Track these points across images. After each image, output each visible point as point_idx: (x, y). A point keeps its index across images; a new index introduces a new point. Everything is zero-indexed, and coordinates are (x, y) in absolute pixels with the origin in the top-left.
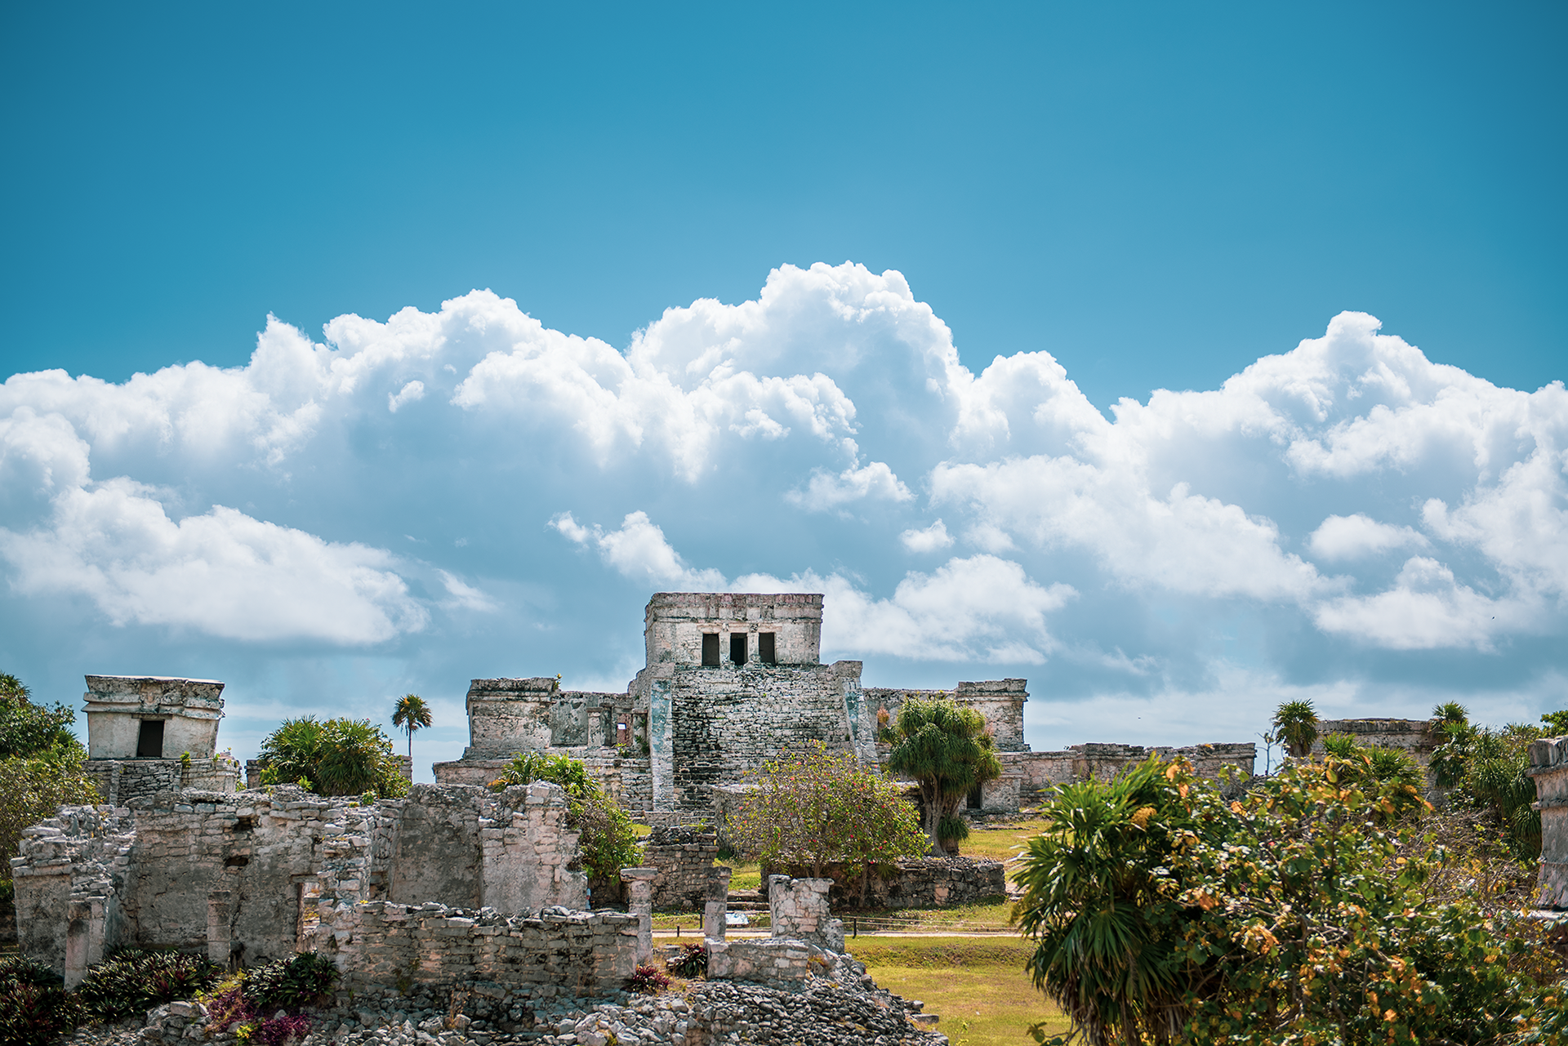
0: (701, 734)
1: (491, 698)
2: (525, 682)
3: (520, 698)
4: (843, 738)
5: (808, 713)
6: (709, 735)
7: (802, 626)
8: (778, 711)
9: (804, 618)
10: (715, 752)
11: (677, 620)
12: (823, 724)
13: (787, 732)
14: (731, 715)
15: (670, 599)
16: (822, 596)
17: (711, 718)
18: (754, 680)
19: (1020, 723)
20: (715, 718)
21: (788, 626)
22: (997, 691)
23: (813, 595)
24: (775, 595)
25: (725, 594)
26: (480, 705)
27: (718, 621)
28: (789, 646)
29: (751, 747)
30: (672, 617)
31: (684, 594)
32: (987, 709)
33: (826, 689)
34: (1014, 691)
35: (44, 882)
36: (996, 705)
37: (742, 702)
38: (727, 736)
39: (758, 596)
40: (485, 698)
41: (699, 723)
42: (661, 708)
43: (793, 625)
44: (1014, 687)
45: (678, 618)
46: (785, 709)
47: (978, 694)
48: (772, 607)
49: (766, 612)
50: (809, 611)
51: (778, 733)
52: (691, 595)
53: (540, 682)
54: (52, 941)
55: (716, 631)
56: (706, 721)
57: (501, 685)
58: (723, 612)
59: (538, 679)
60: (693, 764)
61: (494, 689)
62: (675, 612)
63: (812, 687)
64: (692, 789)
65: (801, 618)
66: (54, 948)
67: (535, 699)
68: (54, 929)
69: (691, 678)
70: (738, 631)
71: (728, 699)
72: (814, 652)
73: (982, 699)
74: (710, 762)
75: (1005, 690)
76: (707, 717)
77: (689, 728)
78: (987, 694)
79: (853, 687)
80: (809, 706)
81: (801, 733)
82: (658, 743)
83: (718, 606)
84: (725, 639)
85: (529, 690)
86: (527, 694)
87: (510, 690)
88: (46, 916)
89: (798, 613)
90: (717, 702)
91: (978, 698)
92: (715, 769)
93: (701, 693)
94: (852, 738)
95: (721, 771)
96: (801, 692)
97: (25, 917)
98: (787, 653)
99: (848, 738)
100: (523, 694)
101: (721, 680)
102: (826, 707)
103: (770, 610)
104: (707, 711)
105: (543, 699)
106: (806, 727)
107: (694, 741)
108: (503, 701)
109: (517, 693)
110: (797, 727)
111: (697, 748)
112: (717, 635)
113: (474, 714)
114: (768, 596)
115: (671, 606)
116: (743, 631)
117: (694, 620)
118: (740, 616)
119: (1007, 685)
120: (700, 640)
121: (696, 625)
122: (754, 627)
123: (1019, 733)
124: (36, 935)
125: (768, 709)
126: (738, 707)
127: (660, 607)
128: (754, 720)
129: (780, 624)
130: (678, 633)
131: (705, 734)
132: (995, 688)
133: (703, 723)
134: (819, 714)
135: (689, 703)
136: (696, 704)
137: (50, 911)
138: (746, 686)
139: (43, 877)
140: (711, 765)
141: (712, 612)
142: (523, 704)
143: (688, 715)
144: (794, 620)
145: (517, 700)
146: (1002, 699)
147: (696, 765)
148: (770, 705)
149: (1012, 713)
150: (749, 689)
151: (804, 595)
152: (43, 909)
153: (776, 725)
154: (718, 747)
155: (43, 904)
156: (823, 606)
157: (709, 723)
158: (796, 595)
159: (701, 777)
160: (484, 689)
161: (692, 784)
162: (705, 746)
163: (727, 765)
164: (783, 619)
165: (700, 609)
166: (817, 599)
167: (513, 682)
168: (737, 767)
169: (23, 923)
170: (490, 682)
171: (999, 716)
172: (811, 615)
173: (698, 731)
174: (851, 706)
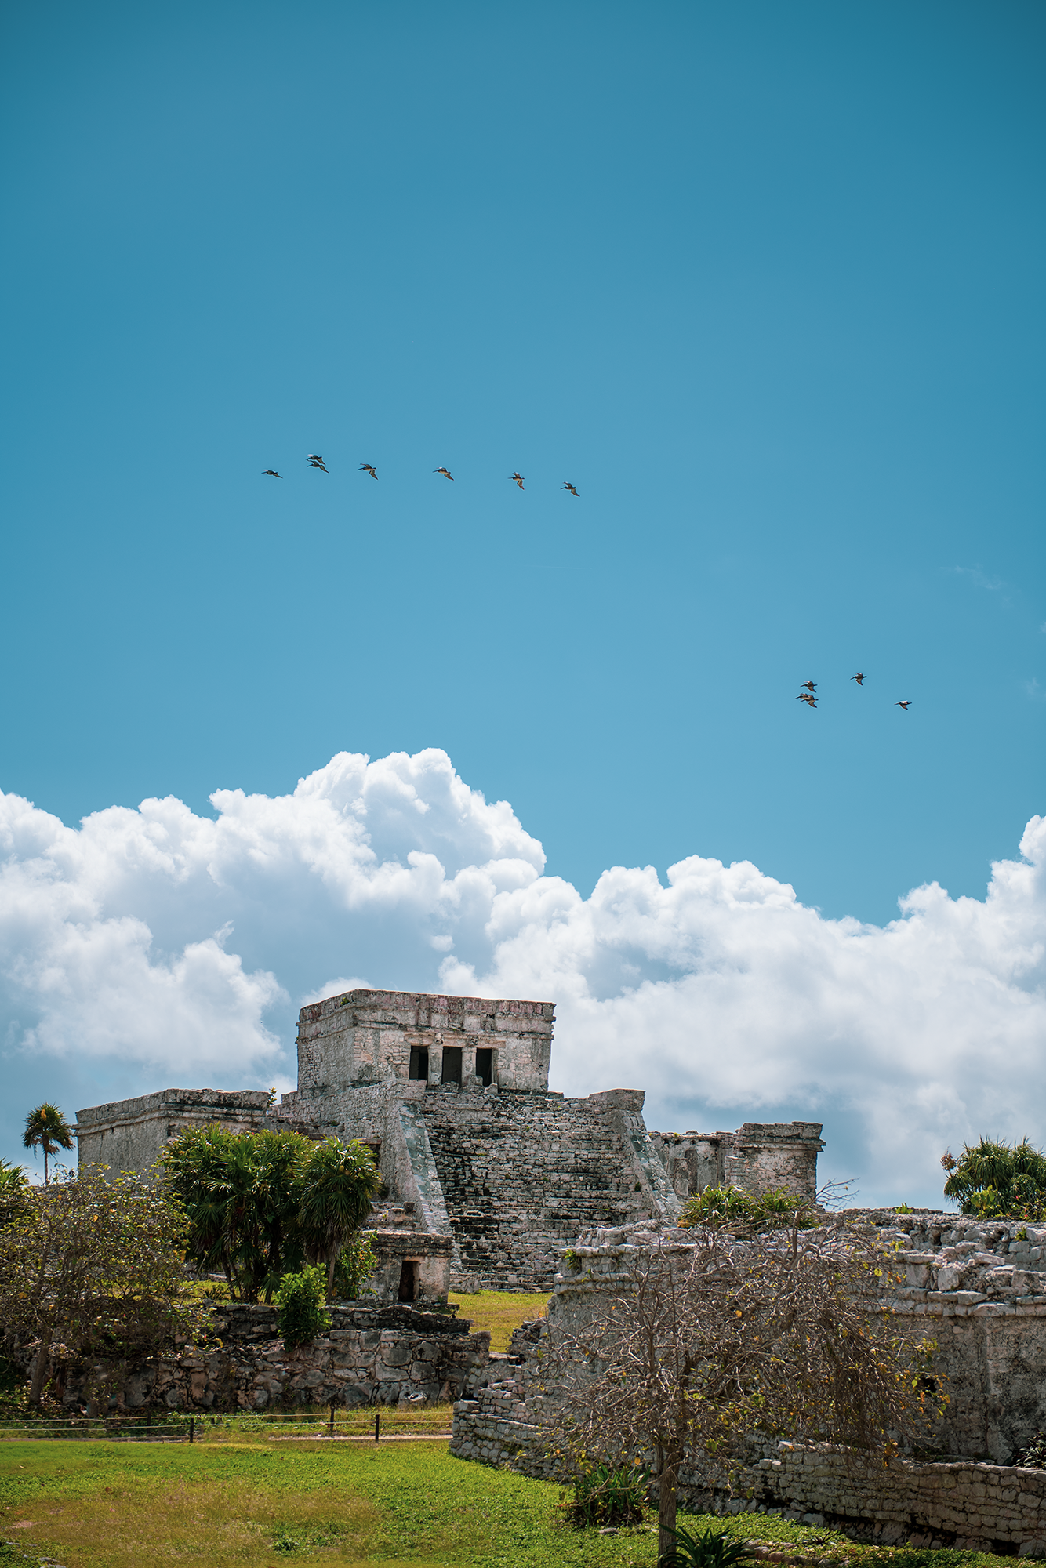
0: (464, 1174)
1: (193, 1114)
2: (234, 1096)
3: (229, 1117)
4: (632, 1187)
5: (584, 1154)
6: (473, 1176)
7: (529, 1043)
8: (547, 1149)
9: (531, 1032)
10: (485, 1198)
11: (381, 1026)
12: (606, 1168)
13: (566, 1177)
14: (494, 1152)
15: (374, 998)
16: (553, 1006)
17: (471, 1154)
18: (506, 1108)
19: (812, 1178)
20: (474, 1154)
21: (513, 1042)
22: (789, 1137)
23: (542, 1004)
24: (498, 1002)
25: (440, 997)
26: (177, 1123)
27: (430, 1030)
28: (512, 1066)
29: (526, 1193)
30: (376, 1022)
31: (392, 993)
32: (777, 1159)
33: (597, 1124)
34: (807, 1138)
35: (1023, 1326)
36: (786, 1155)
37: (503, 1136)
38: (496, 1178)
39: (478, 1001)
40: (186, 1115)
41: (458, 1160)
42: (416, 1138)
43: (518, 1041)
44: (807, 1133)
45: (383, 1023)
46: (556, 1147)
47: (769, 1139)
48: (493, 1017)
49: (485, 1022)
50: (537, 1025)
51: (555, 1177)
52: (398, 994)
53: (253, 1097)
54: (1036, 1404)
55: (426, 1042)
56: (466, 1158)
57: (205, 1098)
58: (437, 1019)
59: (251, 1093)
60: (461, 1212)
61: (195, 1103)
62: (378, 1015)
63: (582, 1120)
64: (469, 1245)
65: (528, 1033)
66: (1038, 1413)
67: (247, 1118)
68: (1037, 1388)
69: (432, 1101)
70: (451, 1044)
71: (484, 1130)
72: (542, 1076)
73: (772, 1146)
74: (482, 1211)
75: (798, 1137)
76: (465, 1154)
77: (448, 1165)
78: (779, 1140)
79: (635, 1123)
80: (584, 1145)
81: (581, 1178)
82: (423, 1183)
83: (430, 1011)
84: (436, 1052)
85: (239, 1107)
86: (238, 1111)
87: (216, 1105)
88: (1026, 1370)
89: (524, 1026)
90: (473, 1135)
91: (768, 1145)
92: (491, 1221)
93: (449, 1122)
94: (646, 1187)
95: (497, 1222)
96: (569, 1125)
97: (1001, 1371)
98: (510, 1075)
99: (638, 1188)
100: (233, 1111)
101: (470, 1106)
102: (604, 1147)
103: (489, 1019)
104: (464, 1145)
105: (257, 1120)
106: (585, 1171)
107: (457, 1183)
108: (208, 1120)
109: (225, 1110)
110: (575, 1171)
111: (463, 1192)
112: (426, 1048)
113: (169, 1135)
114: (487, 1001)
115: (374, 1007)
116: (459, 1044)
117: (403, 1027)
118: (457, 1024)
119: (800, 1131)
120: (408, 1053)
121: (404, 1033)
122: (473, 1041)
123: (811, 1191)
124: (1015, 1396)
125: (536, 1146)
126: (500, 1141)
127: (363, 1008)
128: (522, 1159)
129: (503, 1039)
130: (382, 1042)
131: (468, 1174)
132: (786, 1133)
133: (463, 1160)
134: (597, 1156)
135: (440, 1133)
136: (449, 1135)
137: (1033, 1363)
138: (499, 1116)
139: (1023, 1318)
140: (483, 1215)
141: (423, 1017)
142: (231, 1124)
143: (443, 1149)
144: (521, 1035)
145: (225, 1119)
146: (795, 1147)
147: (465, 1215)
148: (538, 1142)
149: (804, 1166)
150: (502, 1119)
151: (532, 1003)
152: (1023, 1360)
153: (550, 1168)
154: (487, 1192)
155: (1024, 1354)
156: (554, 1019)
157: (469, 1160)
158: (523, 1003)
159: (476, 1230)
160: (183, 1102)
161: (468, 1239)
162: (472, 1190)
163: (502, 1215)
164: (508, 1033)
165: (410, 1014)
166: (547, 1009)
167: (220, 1095)
168: (516, 1220)
169: (998, 1379)
170: (191, 1093)
171: (789, 1169)
172: (540, 1030)
173: (460, 1170)
174: (638, 1148)
